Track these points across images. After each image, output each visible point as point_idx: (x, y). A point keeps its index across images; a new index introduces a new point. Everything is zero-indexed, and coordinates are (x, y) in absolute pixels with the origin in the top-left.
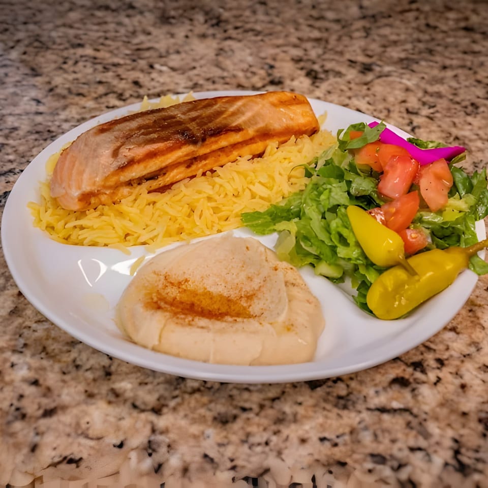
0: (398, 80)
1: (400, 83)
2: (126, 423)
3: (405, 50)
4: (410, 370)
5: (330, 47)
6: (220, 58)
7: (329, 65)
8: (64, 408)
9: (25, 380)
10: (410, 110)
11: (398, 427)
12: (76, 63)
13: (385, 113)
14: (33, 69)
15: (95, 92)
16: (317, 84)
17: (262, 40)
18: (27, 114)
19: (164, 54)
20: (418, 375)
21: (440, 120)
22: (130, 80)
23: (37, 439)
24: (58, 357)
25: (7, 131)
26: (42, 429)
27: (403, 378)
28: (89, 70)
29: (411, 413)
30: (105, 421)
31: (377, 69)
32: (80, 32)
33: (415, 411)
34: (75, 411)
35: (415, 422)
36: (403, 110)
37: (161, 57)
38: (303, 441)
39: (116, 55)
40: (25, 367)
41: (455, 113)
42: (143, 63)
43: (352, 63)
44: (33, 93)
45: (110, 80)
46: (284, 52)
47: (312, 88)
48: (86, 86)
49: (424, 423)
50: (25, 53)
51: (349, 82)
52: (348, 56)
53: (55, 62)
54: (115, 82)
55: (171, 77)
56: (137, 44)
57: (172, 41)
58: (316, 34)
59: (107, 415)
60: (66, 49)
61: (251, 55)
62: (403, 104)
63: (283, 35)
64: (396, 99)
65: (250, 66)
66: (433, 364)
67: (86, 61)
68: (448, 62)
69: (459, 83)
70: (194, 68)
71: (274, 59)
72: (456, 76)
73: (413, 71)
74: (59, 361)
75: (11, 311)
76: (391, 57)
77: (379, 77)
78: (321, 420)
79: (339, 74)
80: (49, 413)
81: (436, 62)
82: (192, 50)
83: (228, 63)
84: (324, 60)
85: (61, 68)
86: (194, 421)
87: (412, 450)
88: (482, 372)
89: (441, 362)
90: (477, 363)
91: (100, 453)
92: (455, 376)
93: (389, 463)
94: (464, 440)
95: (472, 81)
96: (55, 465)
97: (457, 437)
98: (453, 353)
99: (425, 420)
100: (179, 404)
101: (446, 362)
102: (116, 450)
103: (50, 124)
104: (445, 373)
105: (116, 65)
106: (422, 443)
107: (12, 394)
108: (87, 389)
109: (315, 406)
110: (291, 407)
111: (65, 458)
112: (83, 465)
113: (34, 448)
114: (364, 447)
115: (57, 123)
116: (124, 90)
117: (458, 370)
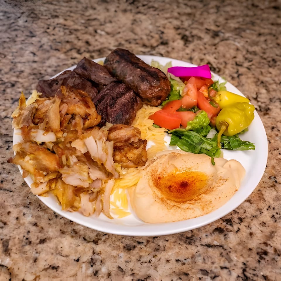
0: (232, 42)
1: (234, 45)
2: (80, 248)
3: (239, 22)
4: (225, 224)
5: (196, 19)
6: (134, 26)
7: (195, 32)
8: (50, 239)
9: (30, 223)
10: (238, 63)
11: (216, 255)
12: (54, 28)
13: (224, 64)
14: (31, 32)
15: (65, 48)
16: (187, 45)
17: (158, 14)
18: (28, 62)
19: (103, 23)
20: (229, 227)
21: (254, 70)
22: (84, 41)
23: (37, 255)
24: (47, 211)
25: (18, 73)
26: (39, 250)
27: (220, 228)
28: (62, 34)
29: (223, 248)
30: (70, 247)
31: (221, 35)
32: (57, 7)
33: (225, 247)
34: (55, 241)
35: (224, 253)
36: (234, 63)
37: (101, 25)
38: (168, 261)
39: (76, 24)
40: (31, 216)
41: (263, 66)
42: (91, 29)
43: (208, 30)
44: (31, 48)
45: (73, 40)
46: (170, 22)
47: (184, 47)
48: (60, 44)
49: (229, 254)
50: (26, 21)
51: (205, 44)
52: (206, 26)
53: (43, 28)
54: (76, 42)
55: (106, 38)
56: (88, 16)
57: (108, 14)
58: (188, 10)
59: (71, 243)
60: (49, 19)
61: (151, 24)
62: (235, 59)
63: (170, 10)
64: (231, 56)
65: (151, 32)
66: (237, 221)
67: (60, 27)
68: (262, 31)
69: (267, 45)
70: (119, 33)
71: (164, 28)
72: (266, 41)
73: (242, 37)
74: (47, 213)
75: (23, 184)
76: (230, 27)
77: (222, 40)
78: (177, 250)
79: (200, 38)
80: (43, 241)
81: (255, 31)
82: (118, 20)
83: (138, 30)
84: (192, 28)
85: (46, 32)
86: (114, 248)
87: (222, 268)
88: (262, 226)
89: (241, 220)
90: (259, 221)
91: (68, 264)
92: (248, 228)
93: (210, 275)
94: (248, 264)
95: (274, 44)
96: (46, 270)
97: (245, 262)
98: (247, 214)
99: (230, 252)
100: (107, 239)
101: (243, 220)
102: (75, 263)
103: (41, 69)
104: (242, 226)
105: (76, 30)
106: (227, 264)
107: (24, 230)
108: (61, 229)
109: (175, 242)
110: (163, 242)
111: (50, 266)
112: (59, 270)
113: (35, 260)
114: (198, 265)
115: (45, 68)
116: (81, 47)
117: (250, 224)
